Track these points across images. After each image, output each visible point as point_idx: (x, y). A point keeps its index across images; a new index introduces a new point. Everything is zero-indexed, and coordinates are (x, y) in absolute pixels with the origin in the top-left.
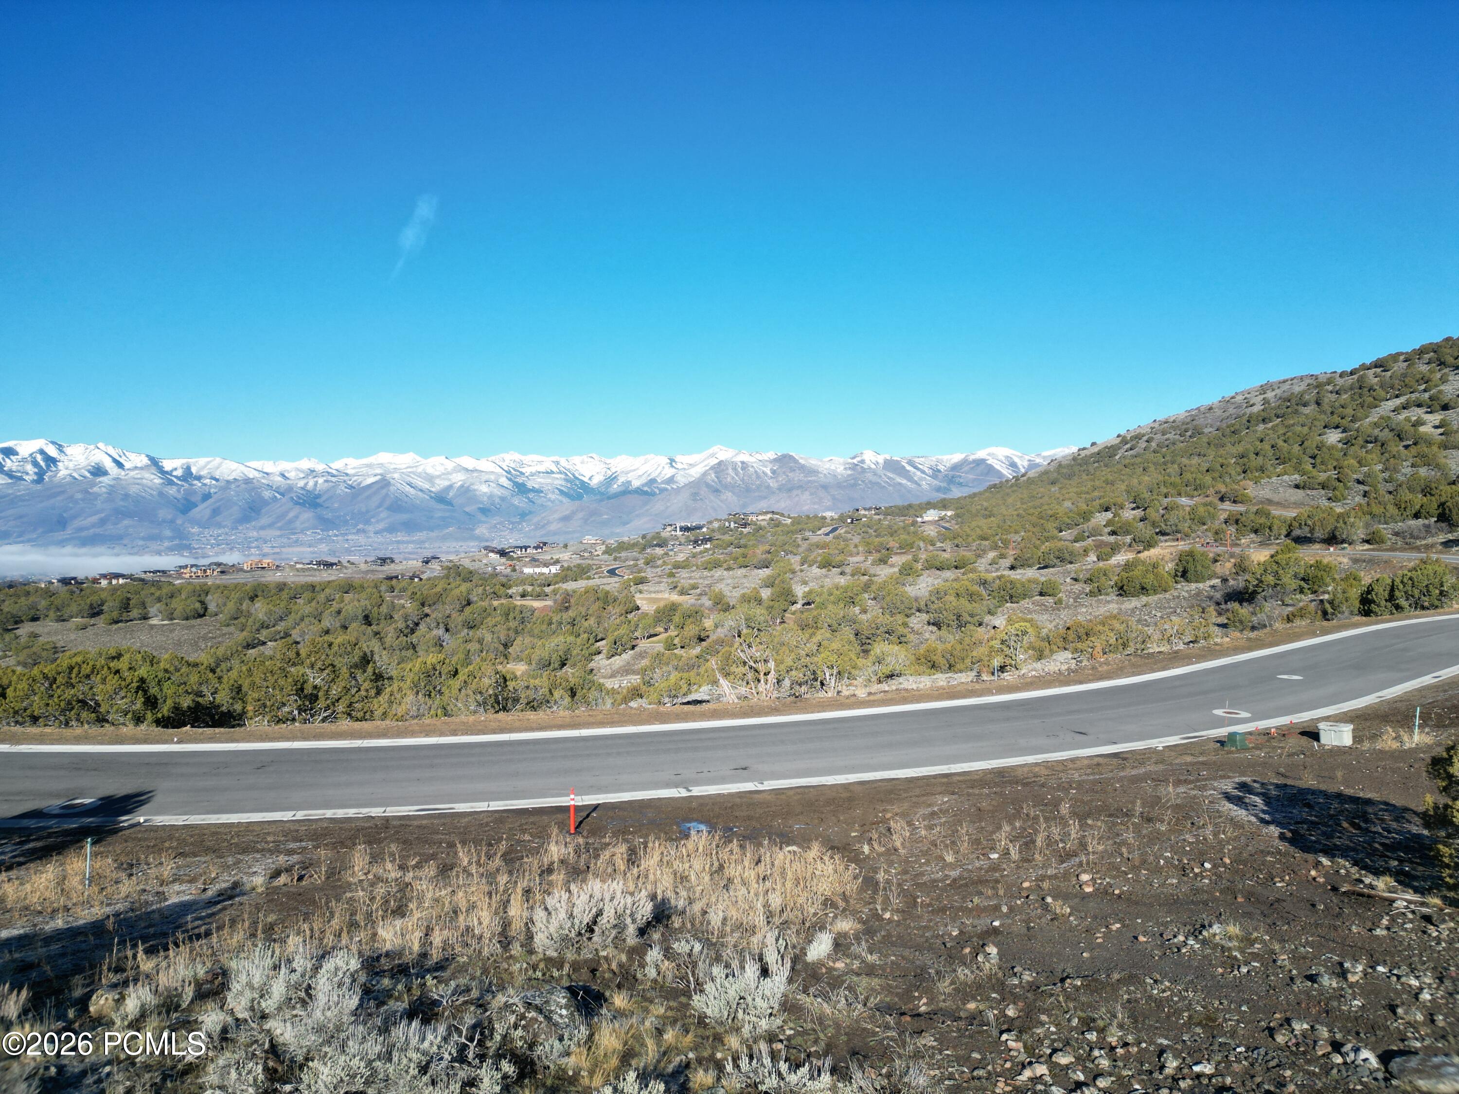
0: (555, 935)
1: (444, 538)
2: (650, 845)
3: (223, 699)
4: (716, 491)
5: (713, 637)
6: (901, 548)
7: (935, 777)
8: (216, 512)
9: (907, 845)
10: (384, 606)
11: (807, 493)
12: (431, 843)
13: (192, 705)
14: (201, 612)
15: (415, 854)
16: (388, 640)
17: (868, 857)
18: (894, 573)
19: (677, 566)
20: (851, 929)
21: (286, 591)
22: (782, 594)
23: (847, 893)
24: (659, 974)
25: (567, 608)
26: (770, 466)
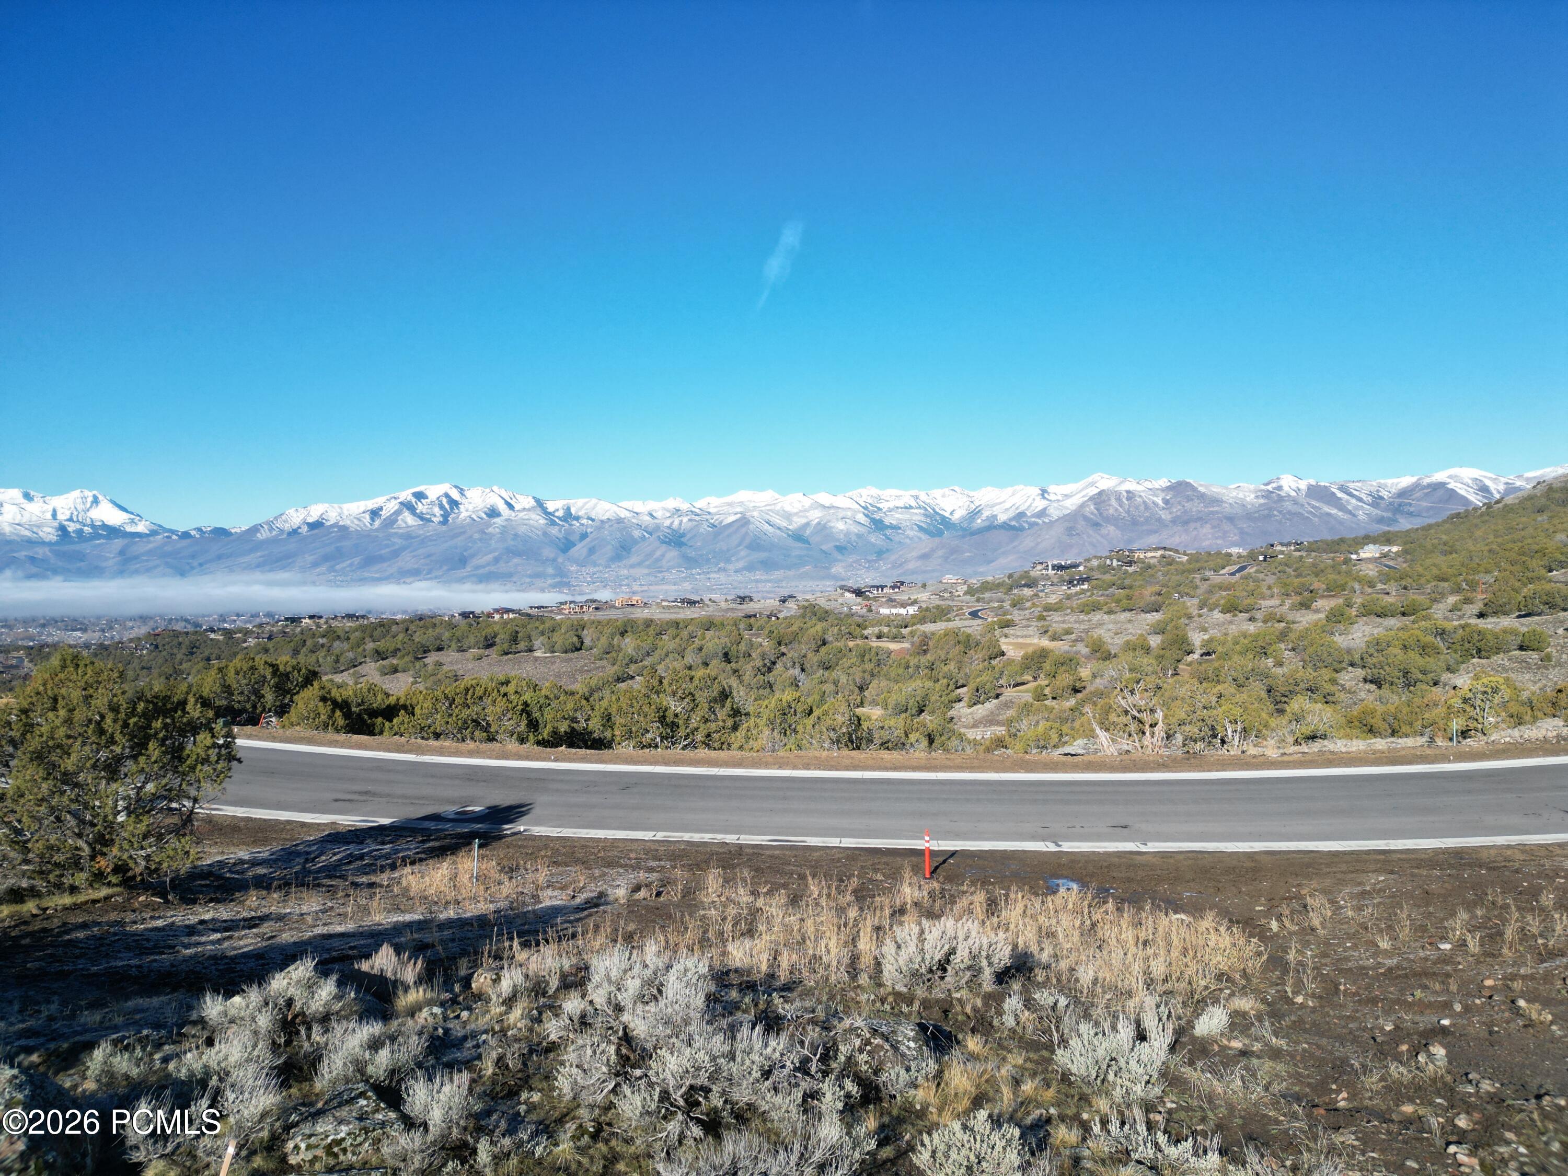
0: (904, 969)
1: (801, 577)
2: (1012, 896)
3: (595, 725)
4: (1096, 525)
5: (1090, 688)
6: (1328, 590)
7: (1368, 852)
8: (592, 551)
9: (1329, 925)
10: (743, 644)
11: (1208, 526)
12: (782, 873)
13: (568, 730)
14: (578, 646)
15: (766, 883)
16: (747, 678)
17: (1276, 935)
18: (1320, 620)
19: (1048, 608)
20: (1252, 1008)
21: (653, 627)
22: (1175, 642)
23: (1249, 971)
24: (1018, 1023)
25: (925, 652)
26: (1162, 495)
